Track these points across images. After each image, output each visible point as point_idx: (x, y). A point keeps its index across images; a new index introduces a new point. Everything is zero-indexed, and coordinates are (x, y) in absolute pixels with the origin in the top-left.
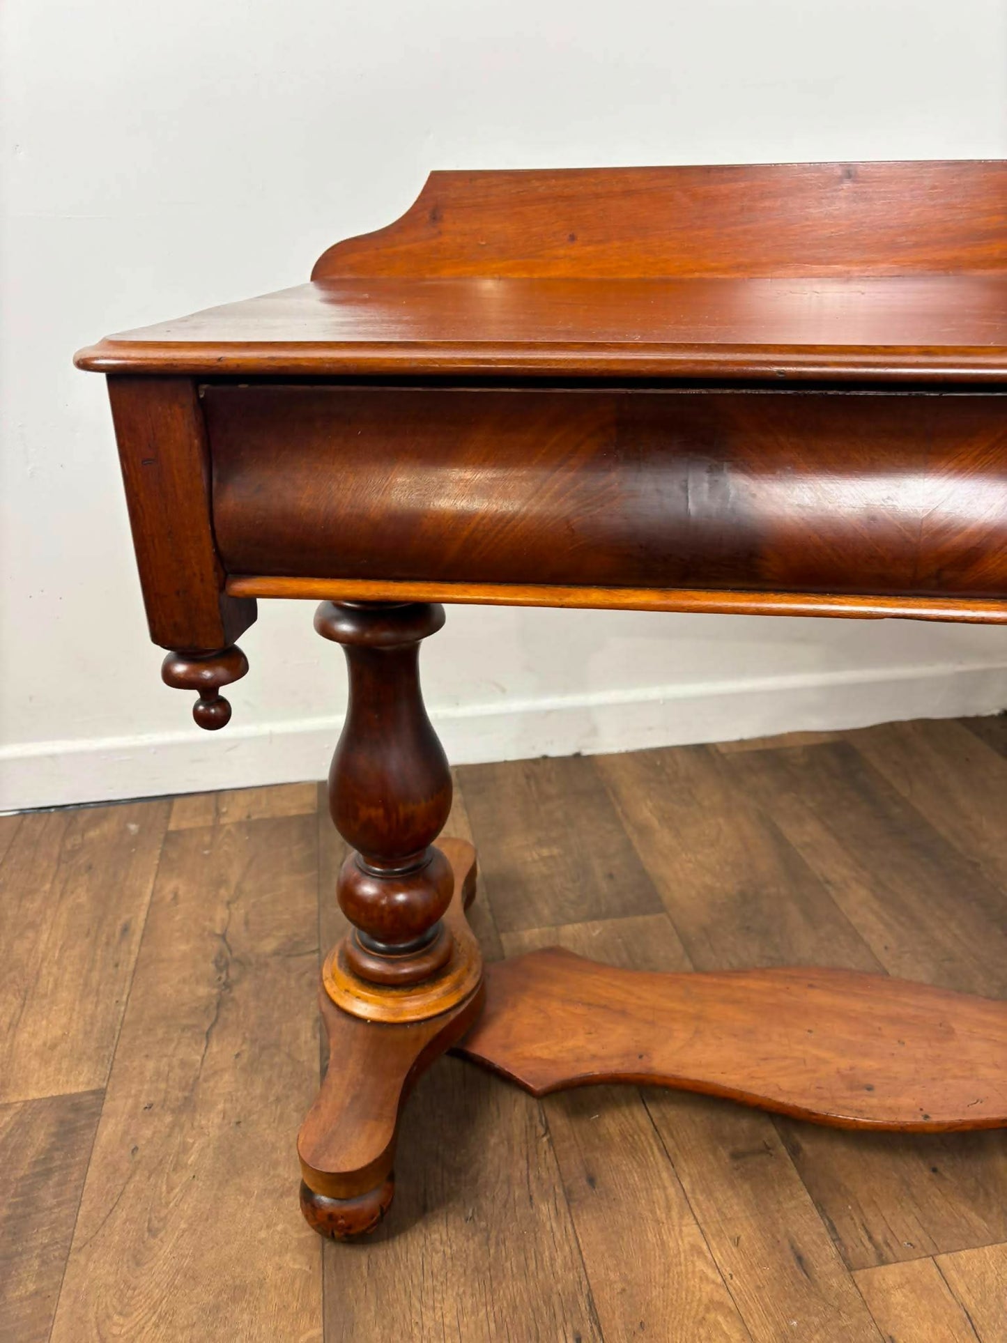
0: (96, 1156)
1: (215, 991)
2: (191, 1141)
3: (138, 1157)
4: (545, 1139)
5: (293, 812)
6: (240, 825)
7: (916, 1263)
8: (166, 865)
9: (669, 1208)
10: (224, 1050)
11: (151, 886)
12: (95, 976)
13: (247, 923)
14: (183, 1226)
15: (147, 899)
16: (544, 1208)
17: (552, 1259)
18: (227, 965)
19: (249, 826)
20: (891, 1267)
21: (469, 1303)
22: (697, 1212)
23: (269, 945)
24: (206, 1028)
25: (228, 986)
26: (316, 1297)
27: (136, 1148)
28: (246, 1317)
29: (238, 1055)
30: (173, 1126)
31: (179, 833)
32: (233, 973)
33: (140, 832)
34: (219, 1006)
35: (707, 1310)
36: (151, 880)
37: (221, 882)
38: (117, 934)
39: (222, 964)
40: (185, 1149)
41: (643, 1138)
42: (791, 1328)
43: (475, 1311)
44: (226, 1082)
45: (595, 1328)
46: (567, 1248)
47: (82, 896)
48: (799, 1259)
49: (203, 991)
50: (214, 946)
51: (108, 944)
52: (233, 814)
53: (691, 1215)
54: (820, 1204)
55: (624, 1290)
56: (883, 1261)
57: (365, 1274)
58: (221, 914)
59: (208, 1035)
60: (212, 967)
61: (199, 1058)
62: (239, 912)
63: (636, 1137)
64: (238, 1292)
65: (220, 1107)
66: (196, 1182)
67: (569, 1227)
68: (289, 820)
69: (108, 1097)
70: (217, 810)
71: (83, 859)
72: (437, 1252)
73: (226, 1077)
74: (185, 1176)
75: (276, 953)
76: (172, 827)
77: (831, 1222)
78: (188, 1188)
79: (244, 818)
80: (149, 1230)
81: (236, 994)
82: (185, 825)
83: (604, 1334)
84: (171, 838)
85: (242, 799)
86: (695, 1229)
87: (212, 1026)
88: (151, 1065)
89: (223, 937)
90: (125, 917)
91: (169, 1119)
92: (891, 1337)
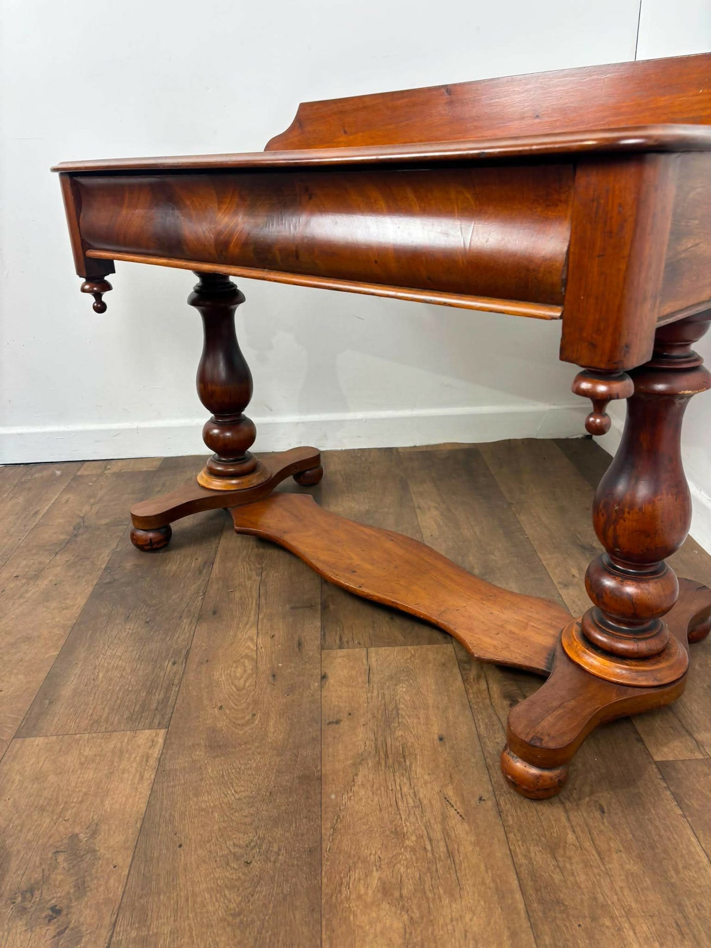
1: (69, 537)
2: (30, 589)
3: (3, 593)
4: (201, 597)
5: (145, 469)
6: (114, 474)
7: (357, 650)
8: (68, 489)
9: (247, 623)
10: (61, 559)
11: (56, 497)
12: (13, 530)
13: (97, 513)
14: (13, 616)
15: (52, 502)
16: (185, 621)
17: (179, 637)
18: (79, 528)
19: (119, 475)
20: (343, 650)
21: (131, 649)
22: (260, 627)
23: (104, 521)
24: (57, 550)
25: (76, 536)
26: (61, 643)
27: (4, 590)
28: (26, 647)
29: (67, 561)
30: (25, 583)
31: (81, 476)
32: (81, 531)
33: (61, 475)
34: (68, 542)
35: (242, 658)
36: (58, 494)
37: (93, 496)
38: (31, 515)
39: (77, 527)
40: (27, 591)
41: (250, 600)
42: (278, 667)
43: (131, 652)
44: (57, 570)
45: (184, 661)
46: (188, 635)
47: (21, 499)
48: (300, 644)
49: (62, 537)
50: (76, 521)
51: (25, 518)
52: (114, 468)
53: (256, 629)
54: (323, 628)
55: (206, 649)
56: (341, 647)
57: (88, 636)
58: (87, 508)
59: (56, 553)
60: (72, 528)
61: (48, 561)
62: (96, 508)
63: (247, 599)
64: (28, 639)
65: (50, 578)
66: (26, 603)
67: (193, 628)
68: (141, 472)
70: (106, 467)
71: (27, 486)
72: (125, 632)
73: (58, 568)
74: (22, 601)
75: (106, 524)
76: (79, 473)
77: (324, 635)
78: (21, 605)
79: (118, 471)
81: (78, 539)
82: (86, 473)
83: (188, 662)
84: (76, 478)
85: (120, 463)
86: (255, 632)
87: (61, 550)
88: (24, 563)
89: (83, 518)
90: (38, 508)
91: (24, 581)
92: (325, 673)
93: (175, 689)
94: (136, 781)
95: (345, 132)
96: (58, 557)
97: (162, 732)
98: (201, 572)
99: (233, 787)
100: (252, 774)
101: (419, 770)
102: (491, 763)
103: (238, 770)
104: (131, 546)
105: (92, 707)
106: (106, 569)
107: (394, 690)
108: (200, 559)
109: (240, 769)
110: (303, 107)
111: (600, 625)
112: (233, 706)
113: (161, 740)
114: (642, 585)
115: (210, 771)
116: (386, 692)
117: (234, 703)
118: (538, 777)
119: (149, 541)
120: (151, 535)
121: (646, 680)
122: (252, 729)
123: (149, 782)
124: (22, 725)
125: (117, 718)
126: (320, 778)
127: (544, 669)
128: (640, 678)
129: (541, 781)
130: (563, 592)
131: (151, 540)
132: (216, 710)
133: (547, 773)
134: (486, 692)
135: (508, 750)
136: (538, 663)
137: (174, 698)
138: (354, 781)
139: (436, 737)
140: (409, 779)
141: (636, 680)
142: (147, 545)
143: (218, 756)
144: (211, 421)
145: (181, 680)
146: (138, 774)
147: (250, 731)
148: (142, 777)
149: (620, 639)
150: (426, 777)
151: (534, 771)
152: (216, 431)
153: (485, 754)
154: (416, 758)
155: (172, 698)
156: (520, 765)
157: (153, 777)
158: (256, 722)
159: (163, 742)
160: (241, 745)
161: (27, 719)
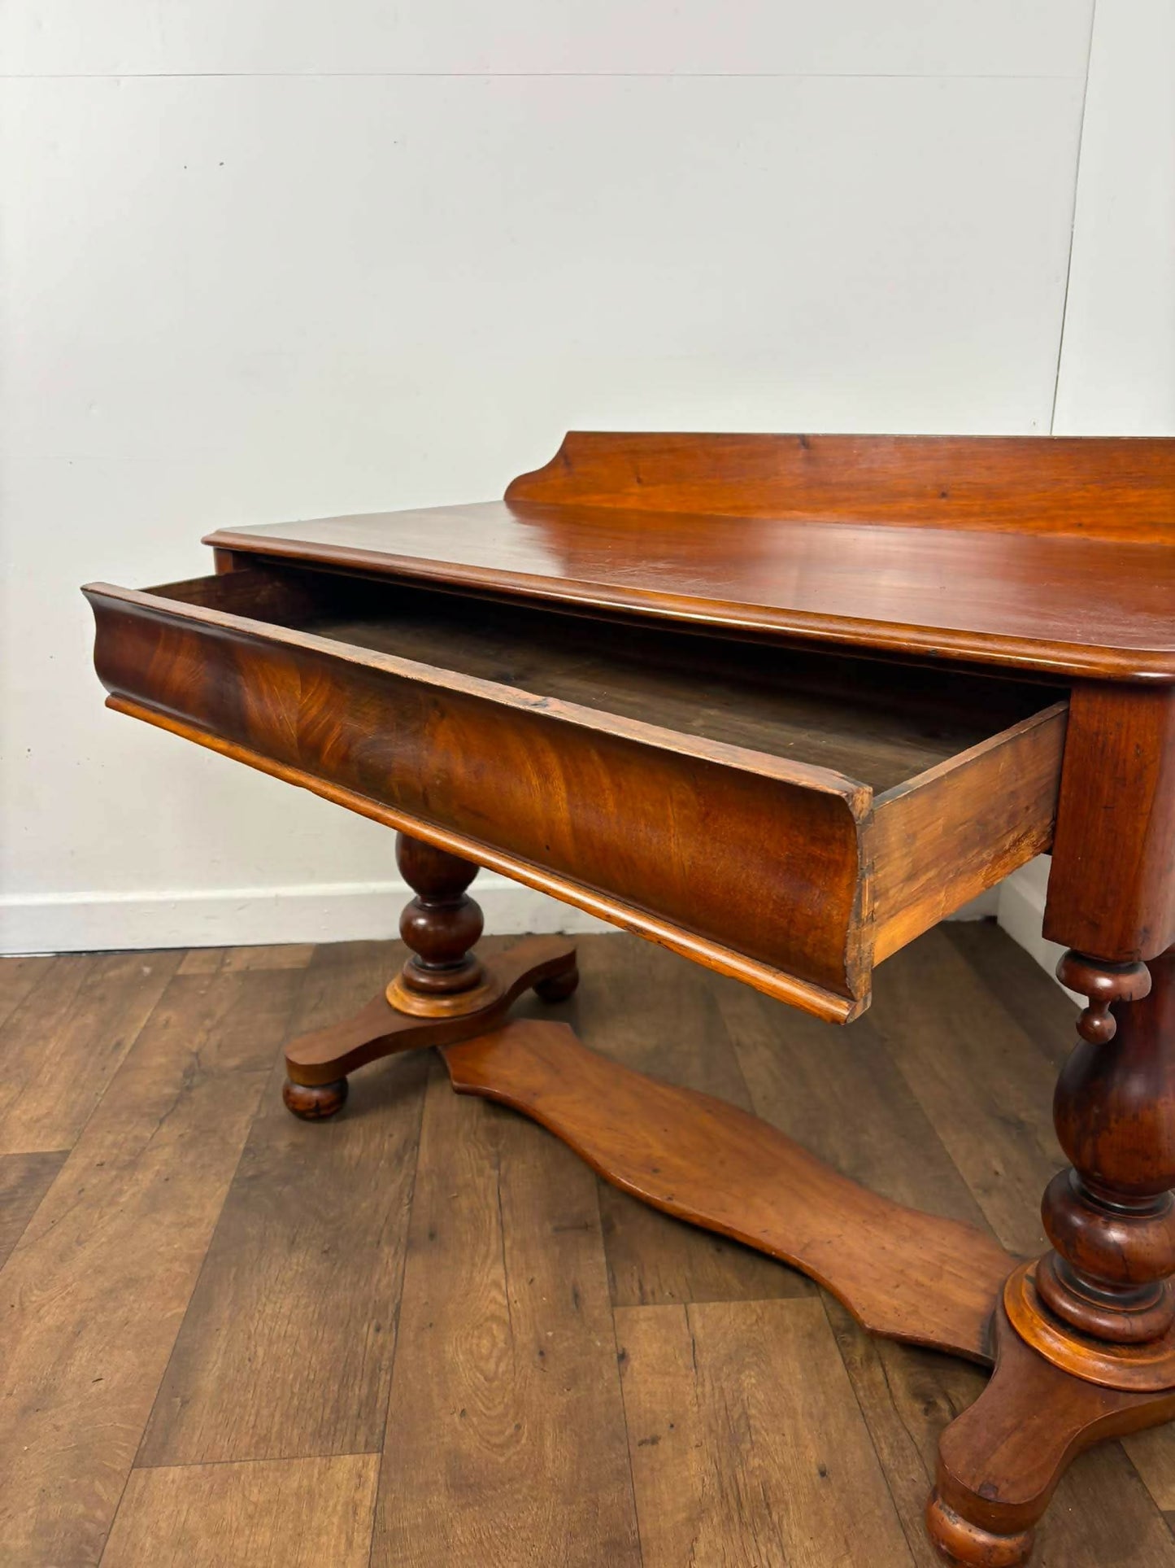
0: (51, 1193)
1: (178, 1091)
2: (125, 1187)
3: (83, 1194)
4: (407, 1207)
5: (287, 966)
6: (238, 974)
7: (670, 1307)
8: (166, 1001)
9: (486, 1257)
10: (170, 1131)
11: (149, 1014)
12: (85, 1075)
13: (219, 1046)
14: (103, 1240)
15: (143, 1023)
16: (386, 1250)
17: (379, 1281)
18: (193, 1074)
19: (245, 975)
20: (646, 1307)
21: (303, 1302)
22: (508, 1261)
23: (232, 1062)
24: (162, 1116)
25: (189, 1089)
26: (189, 1288)
27: (83, 1190)
28: (132, 1298)
29: (181, 1136)
30: (116, 1177)
31: (185, 977)
32: (196, 1079)
33: (152, 974)
34: (177, 1102)
35: (487, 1320)
36: (151, 1010)
37: (208, 1015)
38: (111, 1048)
39: (189, 1073)
40: (121, 1192)
41: (487, 1212)
42: (547, 1337)
43: (307, 1306)
44: (166, 1153)
45: (394, 1324)
46: (393, 1276)
47: (90, 1019)
48: (576, 1296)
49: (168, 1090)
50: (187, 1060)
51: (101, 1054)
52: (236, 964)
53: (502, 1263)
54: (610, 1265)
55: (426, 1303)
56: (643, 1302)
57: (231, 1277)
58: (200, 1037)
59: (161, 1121)
60: (180, 1074)
61: (149, 1135)
62: (215, 1038)
63: (481, 1212)
64: (131, 1282)
65: (157, 1168)
66: (121, 1214)
67: (402, 1263)
68: (281, 972)
69: (70, 1156)
70: (223, 960)
71: (98, 992)
72: (291, 1270)
73: (167, 1150)
74: (114, 1210)
75: (237, 1068)
76: (180, 972)
77: (614, 1276)
78: (114, 1217)
79: (244, 968)
80: (77, 1241)
81: (193, 1094)
82: (192, 971)
83: (400, 1327)
84: (176, 980)
85: (246, 955)
86: (501, 1270)
87: (167, 1115)
88: (110, 1138)
89: (197, 1055)
90: (122, 1035)
91: (114, 1173)
92: (624, 1349)
93: (384, 1377)
94: (342, 1547)
95: (639, 481)
96: (164, 1129)
97: (374, 1459)
98: (400, 1159)
99: (500, 1562)
100: (529, 1539)
101: (795, 1530)
102: (907, 1517)
103: (504, 1531)
104: (283, 1110)
105: (253, 1411)
106: (247, 1150)
107: (737, 1380)
108: (396, 1137)
109: (507, 1529)
110: (572, 437)
111: (1068, 1287)
112: (484, 1411)
113: (372, 1475)
114: (1137, 1231)
115: (459, 1532)
116: (725, 1385)
117: (483, 1403)
118: (991, 1549)
119: (314, 1105)
120: (316, 1094)
121: (1146, 1381)
122: (518, 1453)
123: (364, 1551)
124: (144, 1443)
125: (295, 1431)
126: (638, 1546)
127: (979, 1352)
128: (1137, 1378)
129: (995, 1556)
130: (982, 1201)
131: (317, 1102)
132: (456, 1417)
133: (1004, 1542)
134: (884, 1386)
135: (940, 1501)
136: (969, 1341)
137: (386, 1395)
138: (692, 1550)
139: (815, 1471)
140: (781, 1546)
141: (1130, 1380)
142: (311, 1111)
143: (468, 1505)
144: (413, 904)
145: (392, 1360)
146: (343, 1536)
147: (515, 1458)
148: (350, 1543)
149: (1102, 1312)
150: (808, 1543)
151: (982, 1538)
152: (422, 922)
153: (896, 1500)
154: (787, 1510)
155: (382, 1395)
156: (959, 1528)
157: (368, 1542)
158: (524, 1441)
159: (376, 1479)
160: (503, 1484)
161: (151, 1432)
